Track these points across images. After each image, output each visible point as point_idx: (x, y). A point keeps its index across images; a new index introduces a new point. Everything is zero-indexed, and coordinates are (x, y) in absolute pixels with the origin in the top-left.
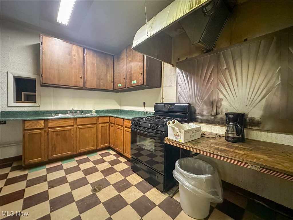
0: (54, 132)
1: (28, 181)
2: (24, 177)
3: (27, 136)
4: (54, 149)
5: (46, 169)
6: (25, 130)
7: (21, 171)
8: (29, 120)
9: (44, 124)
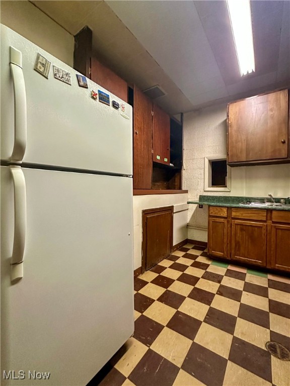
0: (238, 224)
1: (206, 272)
2: (204, 266)
3: (211, 222)
4: (237, 247)
5: (226, 269)
6: (210, 216)
7: (207, 259)
8: (213, 206)
9: (227, 212)
